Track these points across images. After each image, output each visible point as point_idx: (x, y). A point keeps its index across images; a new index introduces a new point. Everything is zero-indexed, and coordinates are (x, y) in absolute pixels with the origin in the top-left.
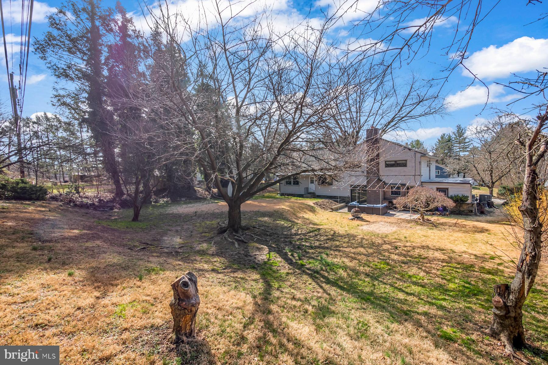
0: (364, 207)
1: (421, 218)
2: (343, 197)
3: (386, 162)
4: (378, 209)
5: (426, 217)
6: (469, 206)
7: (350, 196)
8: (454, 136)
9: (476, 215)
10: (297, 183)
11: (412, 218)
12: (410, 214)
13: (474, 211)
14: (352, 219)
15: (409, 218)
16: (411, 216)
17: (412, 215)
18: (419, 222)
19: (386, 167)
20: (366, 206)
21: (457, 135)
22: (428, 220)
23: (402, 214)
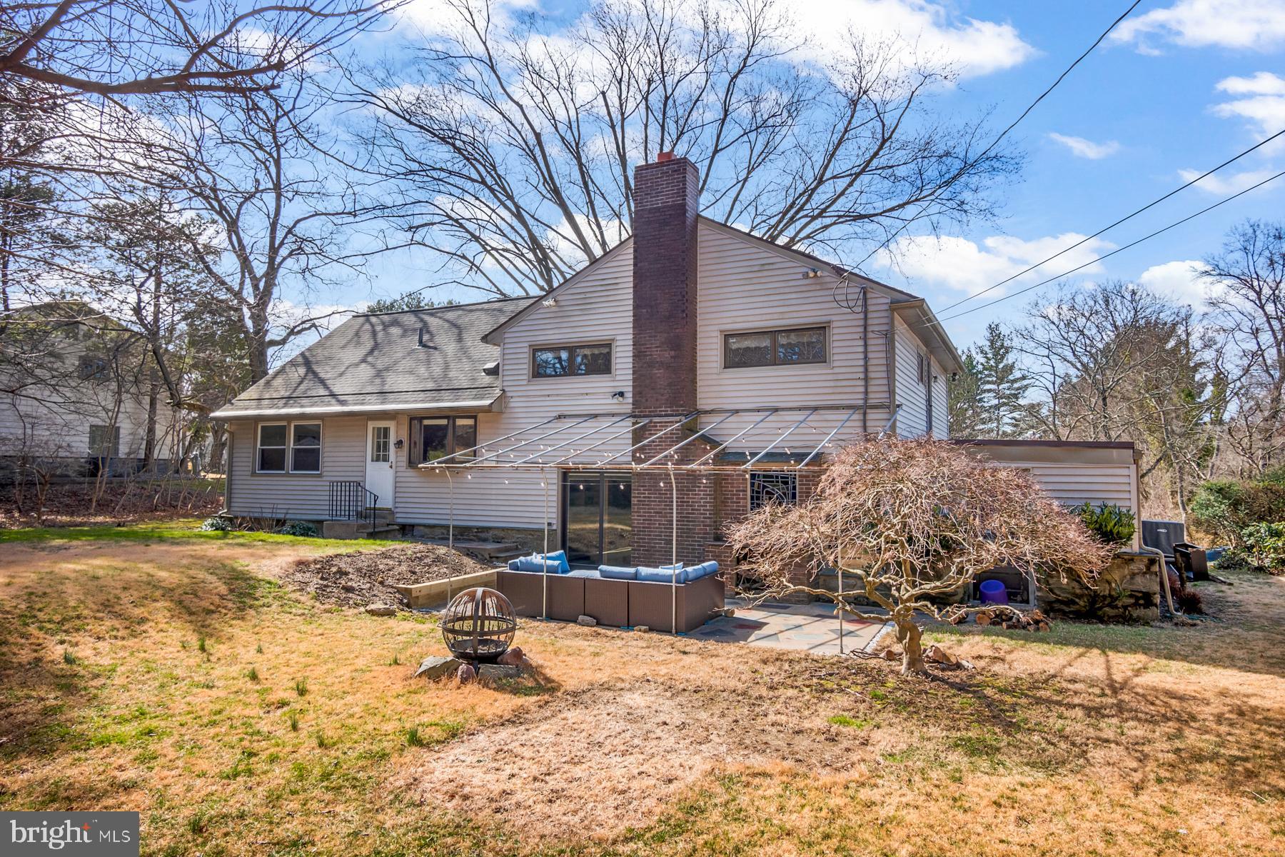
0: (585, 580)
1: (898, 648)
2: (518, 530)
3: (727, 336)
4: (660, 589)
5: (928, 641)
6: (1134, 567)
7: (557, 525)
8: (980, 358)
9: (1167, 617)
10: (308, 461)
11: (851, 644)
12: (835, 624)
13: (1157, 599)
14: (435, 674)
15: (830, 651)
16: (842, 635)
17: (848, 627)
18: (891, 682)
19: (727, 366)
20: (595, 574)
21: (990, 356)
22: (943, 661)
23: (799, 619)
